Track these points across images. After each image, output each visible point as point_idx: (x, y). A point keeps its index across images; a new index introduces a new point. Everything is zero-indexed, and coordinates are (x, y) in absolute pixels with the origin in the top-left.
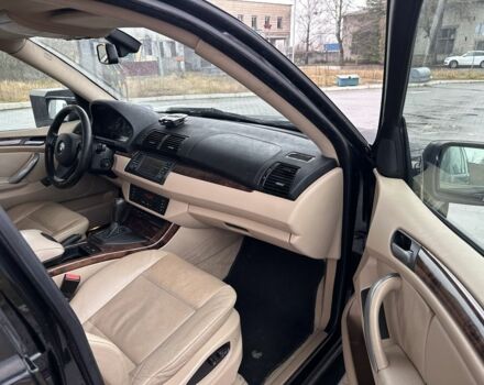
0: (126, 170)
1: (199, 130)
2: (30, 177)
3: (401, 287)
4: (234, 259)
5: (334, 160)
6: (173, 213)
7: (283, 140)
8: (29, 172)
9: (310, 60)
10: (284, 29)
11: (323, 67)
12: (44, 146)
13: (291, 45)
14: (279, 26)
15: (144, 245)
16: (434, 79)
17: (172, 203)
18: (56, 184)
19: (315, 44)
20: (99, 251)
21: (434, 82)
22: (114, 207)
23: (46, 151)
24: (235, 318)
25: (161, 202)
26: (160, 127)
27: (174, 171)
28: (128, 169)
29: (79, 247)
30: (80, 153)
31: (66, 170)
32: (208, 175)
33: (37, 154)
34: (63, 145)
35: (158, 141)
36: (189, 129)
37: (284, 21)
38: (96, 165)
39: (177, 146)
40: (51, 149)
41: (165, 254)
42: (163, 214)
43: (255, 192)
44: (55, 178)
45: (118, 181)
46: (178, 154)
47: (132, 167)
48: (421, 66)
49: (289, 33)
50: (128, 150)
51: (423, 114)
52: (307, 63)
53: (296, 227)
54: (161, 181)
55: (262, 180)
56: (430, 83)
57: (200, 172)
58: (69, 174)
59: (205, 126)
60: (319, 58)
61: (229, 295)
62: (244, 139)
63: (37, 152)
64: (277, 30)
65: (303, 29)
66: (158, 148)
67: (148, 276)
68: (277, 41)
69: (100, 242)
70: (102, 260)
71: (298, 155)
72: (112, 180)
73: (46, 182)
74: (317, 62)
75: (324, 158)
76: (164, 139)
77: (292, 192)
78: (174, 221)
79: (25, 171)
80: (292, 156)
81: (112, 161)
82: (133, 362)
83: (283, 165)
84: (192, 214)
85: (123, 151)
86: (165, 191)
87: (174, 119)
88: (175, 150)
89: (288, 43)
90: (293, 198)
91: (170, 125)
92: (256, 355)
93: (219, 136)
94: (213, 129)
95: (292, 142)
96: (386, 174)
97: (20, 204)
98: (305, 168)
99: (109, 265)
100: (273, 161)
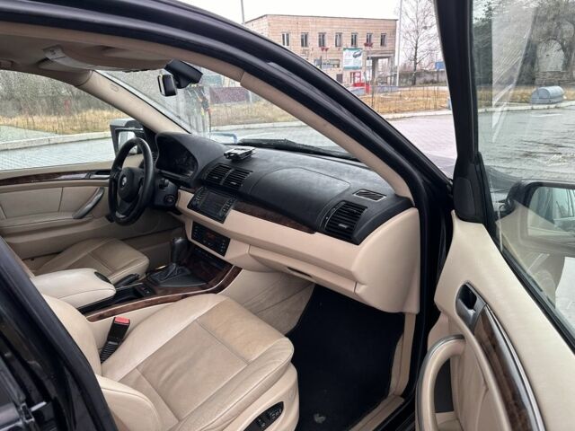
0: (188, 207)
1: (266, 164)
2: (94, 212)
3: (464, 352)
4: (303, 307)
5: (408, 199)
6: (233, 254)
7: (355, 175)
8: (94, 207)
9: (418, 81)
10: (388, 46)
11: (432, 88)
12: (108, 181)
13: (396, 64)
14: (382, 43)
15: (203, 288)
16: (568, 100)
17: (233, 244)
18: (118, 220)
19: (425, 62)
20: (154, 293)
21: (568, 103)
22: (173, 247)
23: (110, 185)
24: (292, 376)
25: (222, 242)
26: (225, 161)
27: (236, 209)
28: (191, 206)
29: (133, 288)
30: (141, 188)
31: (128, 206)
32: (269, 213)
33: (102, 188)
34: (125, 179)
35: (221, 176)
36: (254, 163)
37: (387, 38)
38: (159, 201)
39: (240, 182)
40: (114, 184)
41: (224, 299)
42: (224, 255)
43: (317, 234)
44: (117, 214)
45: (181, 218)
46: (240, 190)
47: (194, 203)
48: (552, 84)
49: (394, 52)
50: (192, 185)
51: (551, 141)
52: (414, 84)
53: (361, 276)
54: (222, 219)
55: (325, 220)
56: (563, 105)
57: (262, 210)
58: (131, 210)
59: (272, 160)
60: (429, 78)
61: (287, 349)
62: (310, 174)
63: (102, 186)
64: (380, 48)
65: (410, 45)
66: (221, 184)
67: (201, 323)
68: (380, 60)
69: (156, 283)
70: (156, 303)
71: (367, 194)
72: (177, 216)
73: (111, 218)
74: (426, 83)
75: (397, 197)
76: (227, 174)
77: (356, 235)
78: (235, 263)
79: (90, 206)
80: (360, 194)
81: (176, 196)
82: (177, 417)
83: (348, 204)
84: (252, 256)
85: (187, 186)
86: (226, 230)
87: (239, 152)
88: (238, 186)
89: (393, 62)
90: (357, 243)
91: (236, 159)
92: (319, 419)
93: (285, 171)
94: (280, 163)
95: (365, 178)
96: (463, 218)
97: (83, 241)
98: (374, 208)
99: (162, 309)
100: (339, 199)
